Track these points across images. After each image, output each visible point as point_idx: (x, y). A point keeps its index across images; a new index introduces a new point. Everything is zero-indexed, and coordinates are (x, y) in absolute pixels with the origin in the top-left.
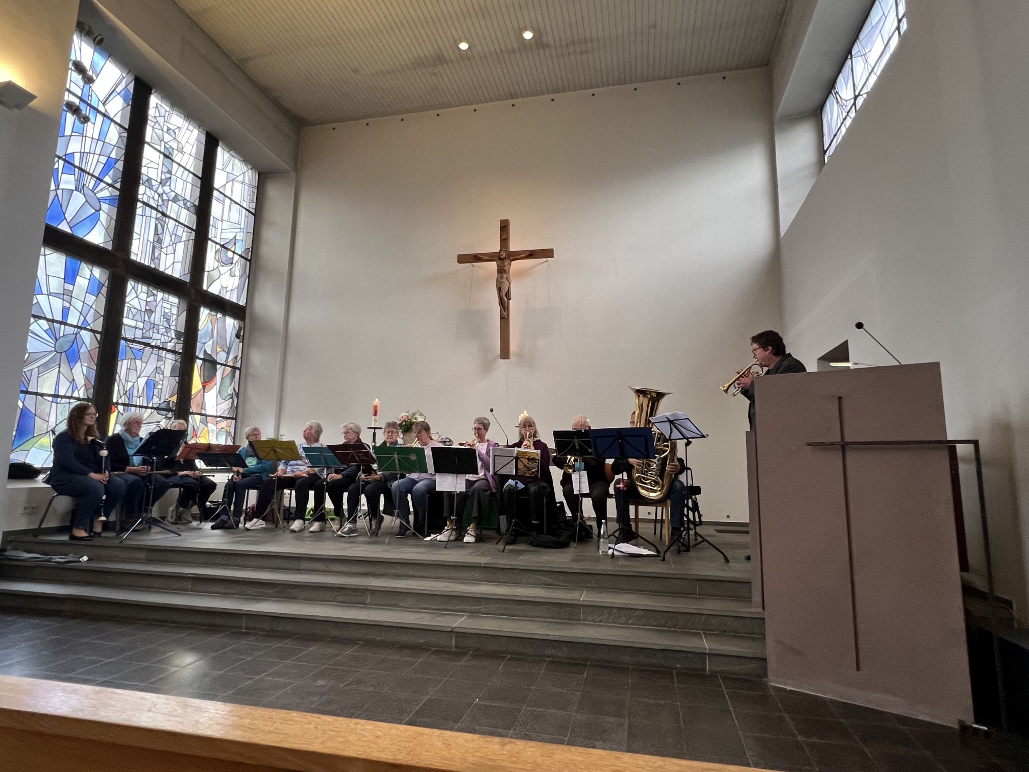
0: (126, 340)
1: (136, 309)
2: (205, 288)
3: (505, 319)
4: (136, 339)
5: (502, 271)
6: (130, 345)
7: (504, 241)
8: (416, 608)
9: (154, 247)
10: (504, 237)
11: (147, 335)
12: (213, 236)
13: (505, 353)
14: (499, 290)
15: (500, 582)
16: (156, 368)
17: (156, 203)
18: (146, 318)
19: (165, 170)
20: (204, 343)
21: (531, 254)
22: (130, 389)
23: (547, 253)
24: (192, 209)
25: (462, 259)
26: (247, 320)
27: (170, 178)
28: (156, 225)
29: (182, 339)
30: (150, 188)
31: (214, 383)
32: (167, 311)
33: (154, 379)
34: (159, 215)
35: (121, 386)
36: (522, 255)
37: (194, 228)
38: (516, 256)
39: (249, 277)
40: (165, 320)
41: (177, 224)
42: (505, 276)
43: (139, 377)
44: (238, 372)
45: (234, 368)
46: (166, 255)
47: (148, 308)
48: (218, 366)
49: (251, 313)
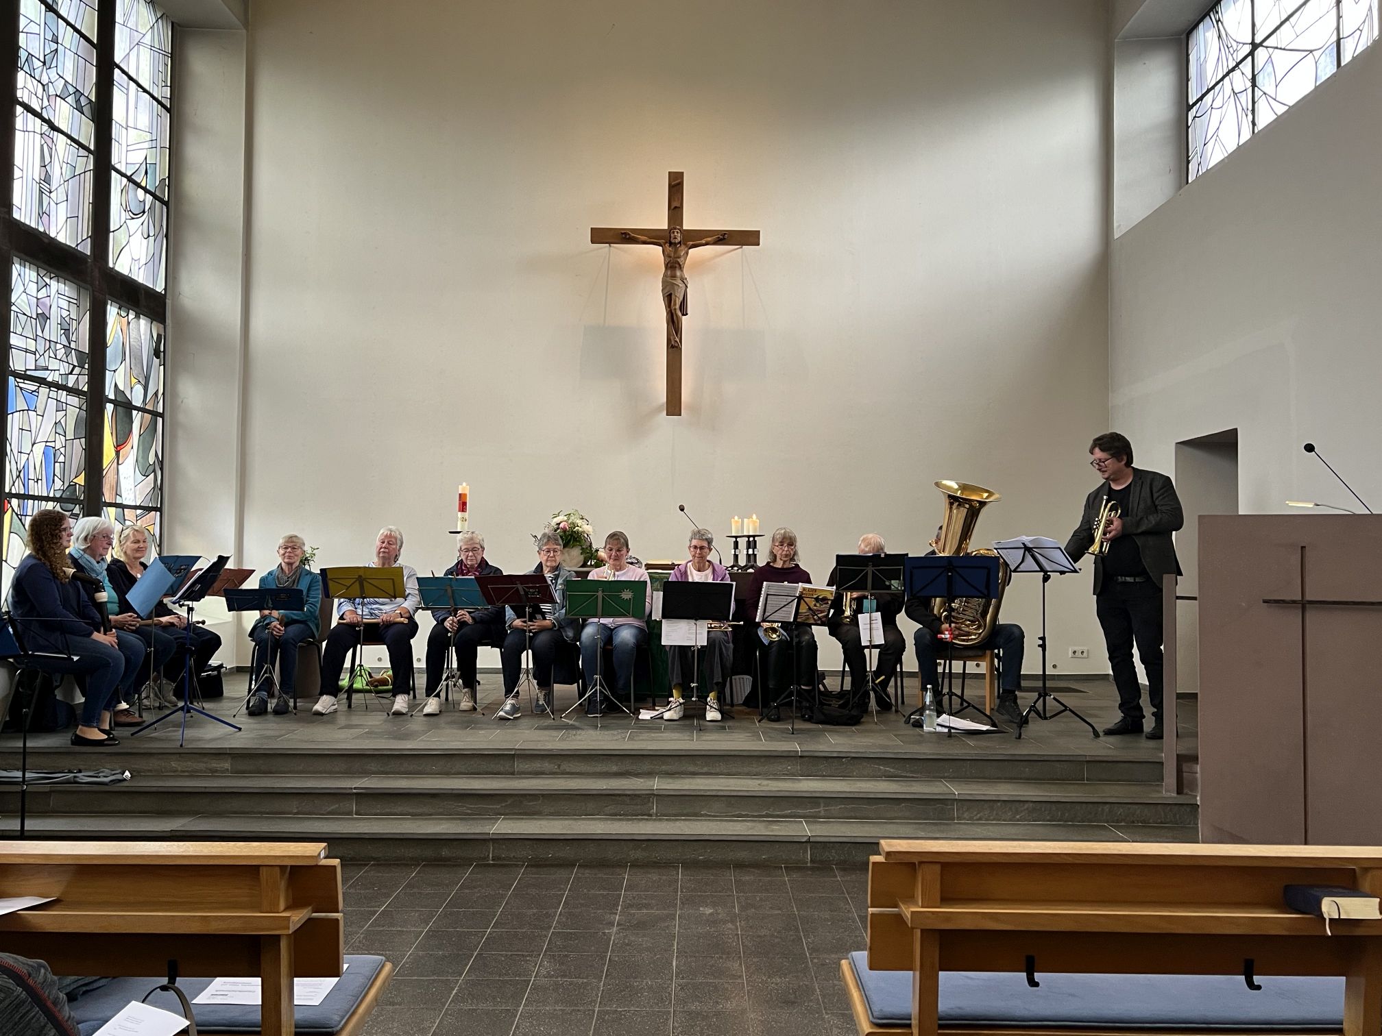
0: (16, 375)
1: (24, 314)
2: (111, 265)
3: (674, 348)
4: (28, 373)
5: (673, 265)
6: (21, 385)
7: (675, 211)
8: (726, 816)
9: (41, 192)
10: (675, 204)
11: (41, 363)
12: (116, 161)
13: (674, 406)
14: (669, 298)
15: (824, 777)
16: (56, 423)
17: (40, 101)
18: (39, 333)
19: (49, 37)
20: (114, 371)
21: (723, 238)
22: (24, 467)
23: (749, 238)
24: (86, 110)
25: (601, 236)
26: (169, 321)
27: (57, 50)
28: (42, 146)
29: (86, 366)
30: (31, 75)
31: (129, 446)
32: (65, 314)
33: (52, 444)
34: (45, 127)
35: (13, 462)
36: (709, 239)
37: (92, 147)
38: (698, 238)
39: (167, 236)
40: (63, 331)
41: (69, 141)
42: (678, 273)
43: (34, 443)
44: (160, 420)
45: (155, 414)
46: (57, 204)
47: (40, 311)
48: (134, 412)
49: (173, 305)
